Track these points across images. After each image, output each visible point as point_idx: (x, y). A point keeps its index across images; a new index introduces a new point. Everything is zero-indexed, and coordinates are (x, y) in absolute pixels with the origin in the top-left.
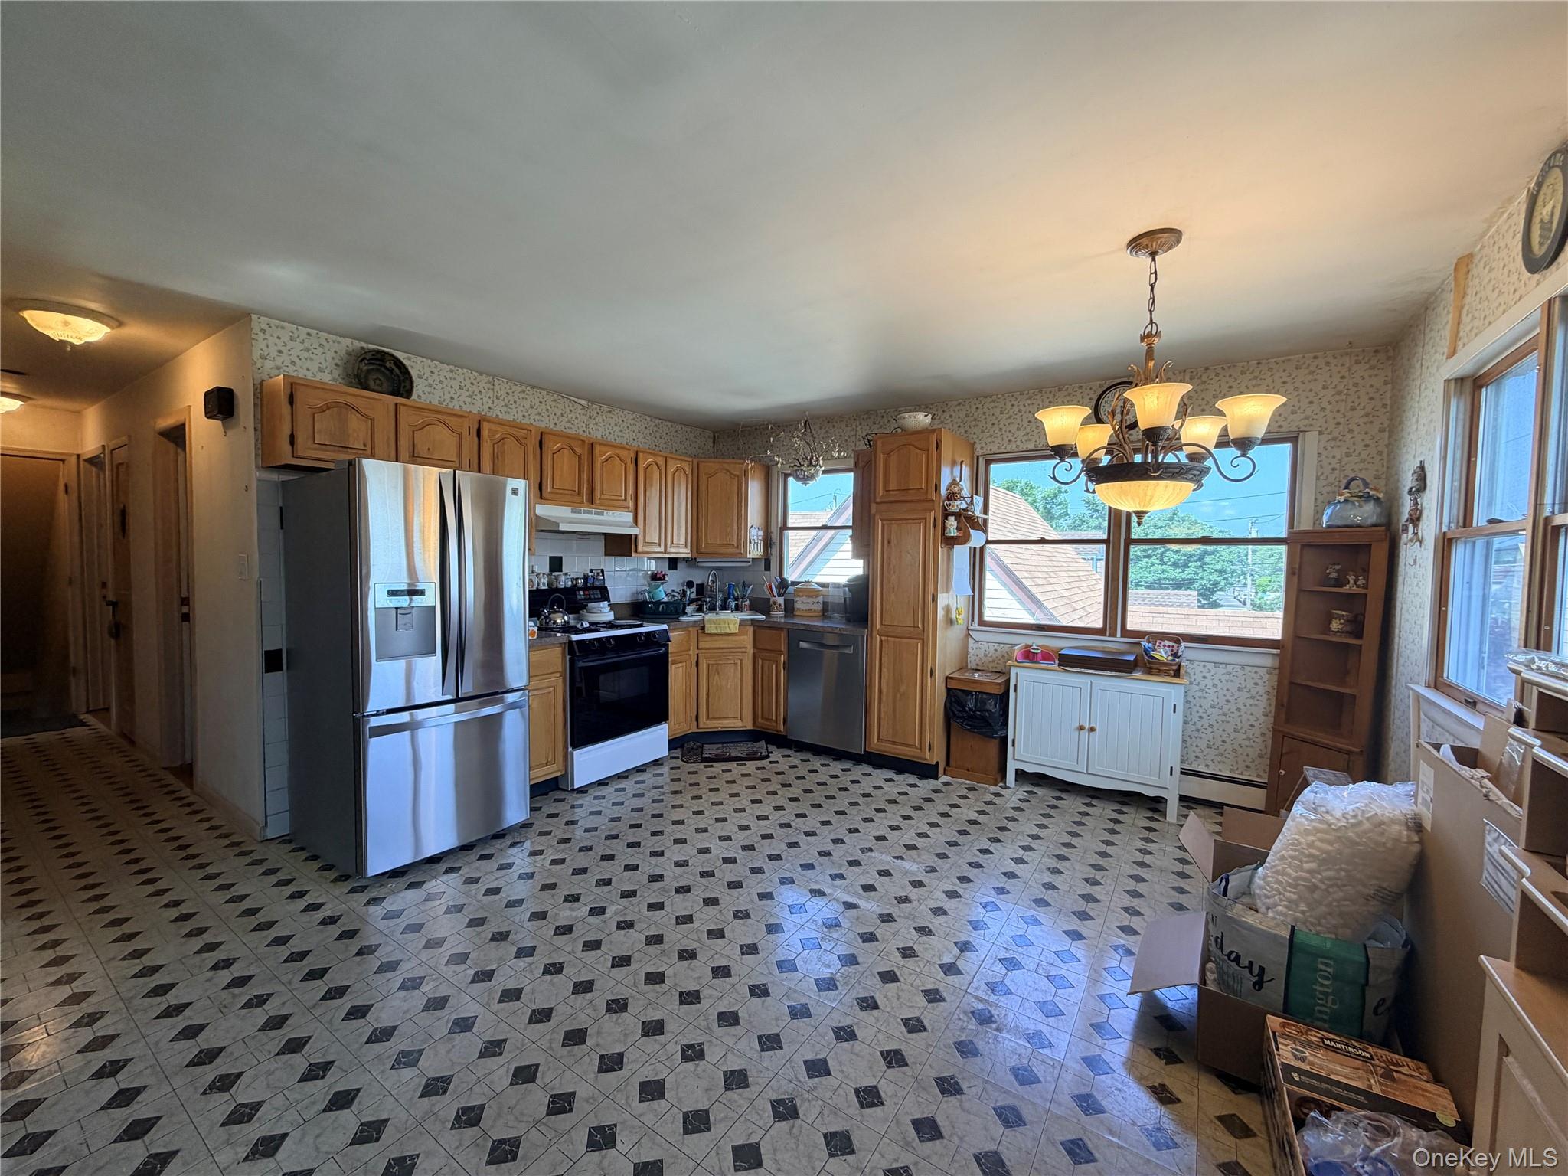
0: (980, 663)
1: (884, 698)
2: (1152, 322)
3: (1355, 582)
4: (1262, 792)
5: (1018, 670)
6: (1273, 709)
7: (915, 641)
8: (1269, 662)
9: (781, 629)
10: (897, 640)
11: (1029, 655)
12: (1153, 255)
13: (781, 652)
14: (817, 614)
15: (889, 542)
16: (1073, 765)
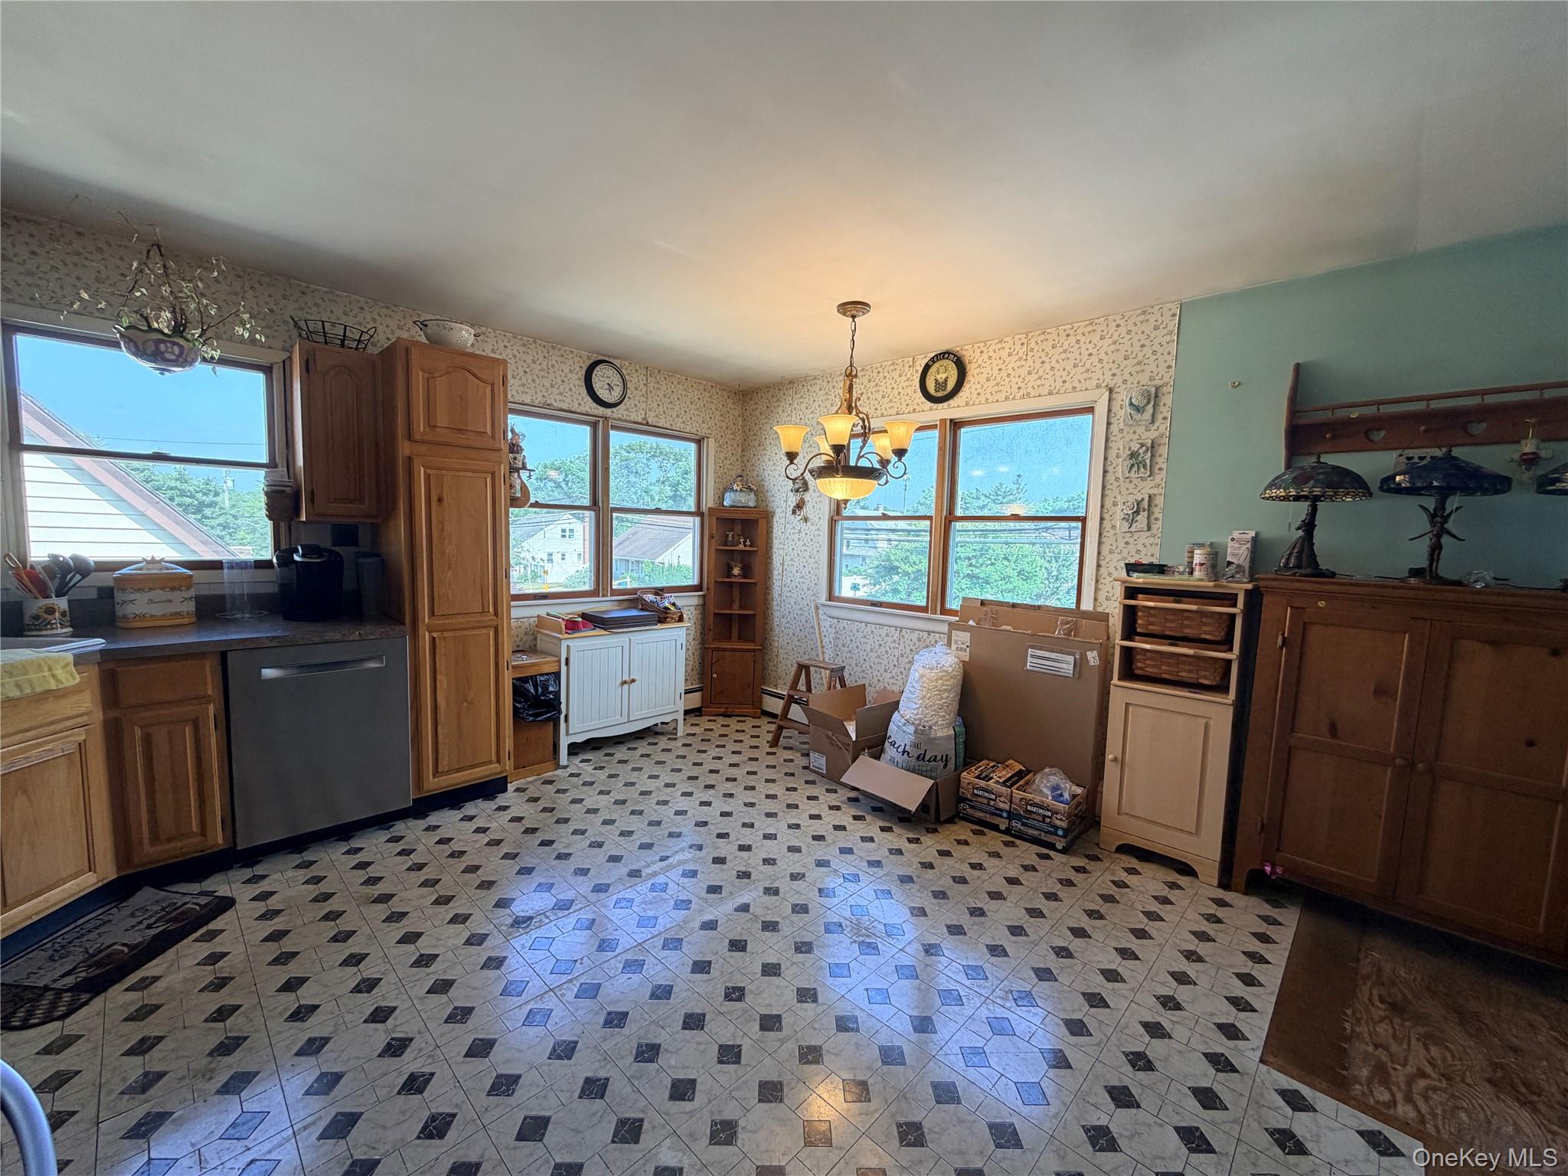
0: (521, 644)
1: (442, 716)
2: (851, 365)
3: (744, 542)
4: (698, 695)
5: (568, 642)
6: (699, 635)
7: (484, 631)
8: (695, 601)
9: (202, 656)
10: (458, 633)
11: (572, 626)
12: (854, 317)
13: (206, 699)
14: (186, 621)
15: (440, 500)
16: (617, 719)
